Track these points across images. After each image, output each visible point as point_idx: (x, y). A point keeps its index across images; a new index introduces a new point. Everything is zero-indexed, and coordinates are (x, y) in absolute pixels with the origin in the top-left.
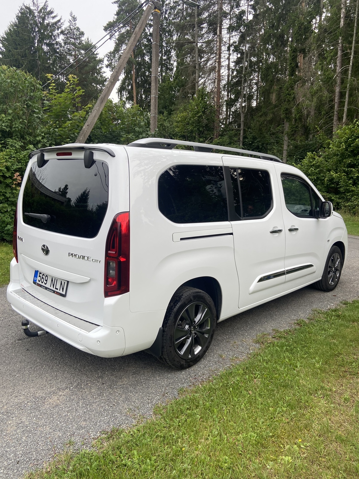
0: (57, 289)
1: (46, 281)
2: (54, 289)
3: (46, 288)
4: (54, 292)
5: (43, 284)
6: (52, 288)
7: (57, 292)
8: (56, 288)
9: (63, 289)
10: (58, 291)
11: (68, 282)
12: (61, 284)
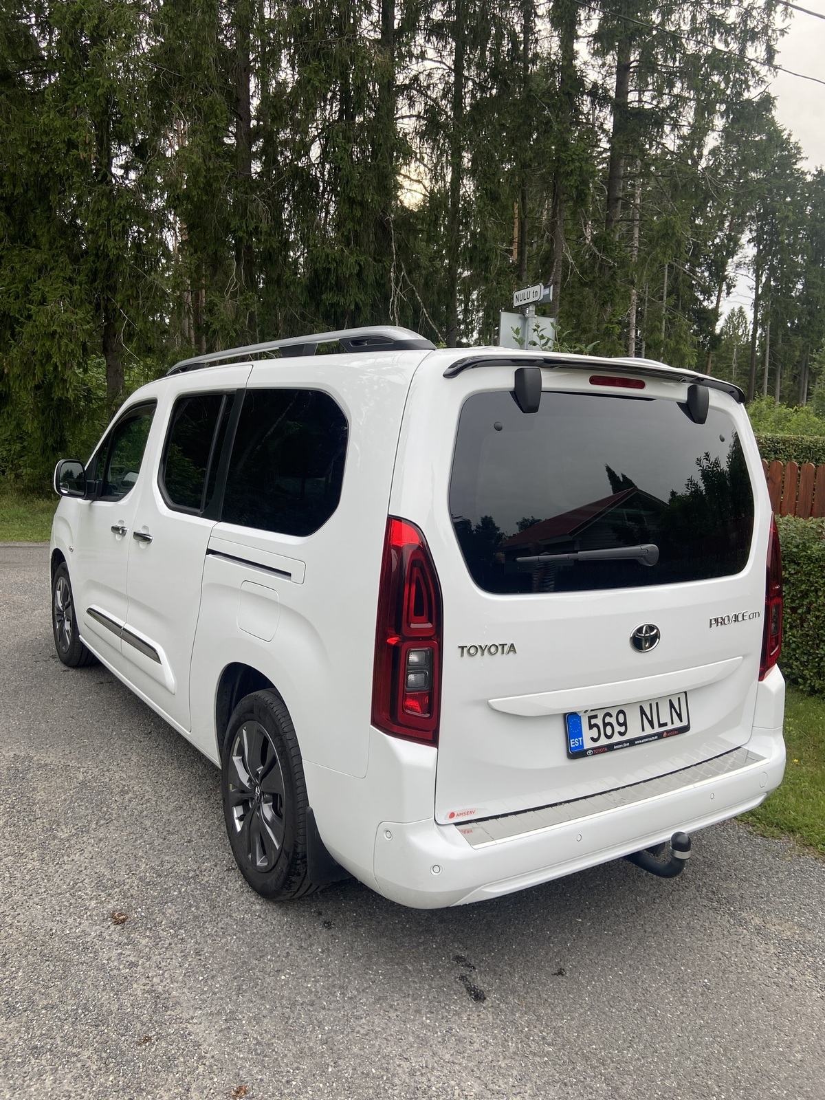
0: (665, 724)
1: (625, 724)
2: (657, 730)
3: (632, 743)
4: (660, 736)
5: (617, 738)
6: (649, 731)
7: (668, 732)
8: (661, 725)
9: (680, 716)
10: (670, 727)
11: (685, 693)
12: (672, 706)
